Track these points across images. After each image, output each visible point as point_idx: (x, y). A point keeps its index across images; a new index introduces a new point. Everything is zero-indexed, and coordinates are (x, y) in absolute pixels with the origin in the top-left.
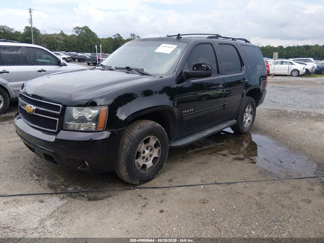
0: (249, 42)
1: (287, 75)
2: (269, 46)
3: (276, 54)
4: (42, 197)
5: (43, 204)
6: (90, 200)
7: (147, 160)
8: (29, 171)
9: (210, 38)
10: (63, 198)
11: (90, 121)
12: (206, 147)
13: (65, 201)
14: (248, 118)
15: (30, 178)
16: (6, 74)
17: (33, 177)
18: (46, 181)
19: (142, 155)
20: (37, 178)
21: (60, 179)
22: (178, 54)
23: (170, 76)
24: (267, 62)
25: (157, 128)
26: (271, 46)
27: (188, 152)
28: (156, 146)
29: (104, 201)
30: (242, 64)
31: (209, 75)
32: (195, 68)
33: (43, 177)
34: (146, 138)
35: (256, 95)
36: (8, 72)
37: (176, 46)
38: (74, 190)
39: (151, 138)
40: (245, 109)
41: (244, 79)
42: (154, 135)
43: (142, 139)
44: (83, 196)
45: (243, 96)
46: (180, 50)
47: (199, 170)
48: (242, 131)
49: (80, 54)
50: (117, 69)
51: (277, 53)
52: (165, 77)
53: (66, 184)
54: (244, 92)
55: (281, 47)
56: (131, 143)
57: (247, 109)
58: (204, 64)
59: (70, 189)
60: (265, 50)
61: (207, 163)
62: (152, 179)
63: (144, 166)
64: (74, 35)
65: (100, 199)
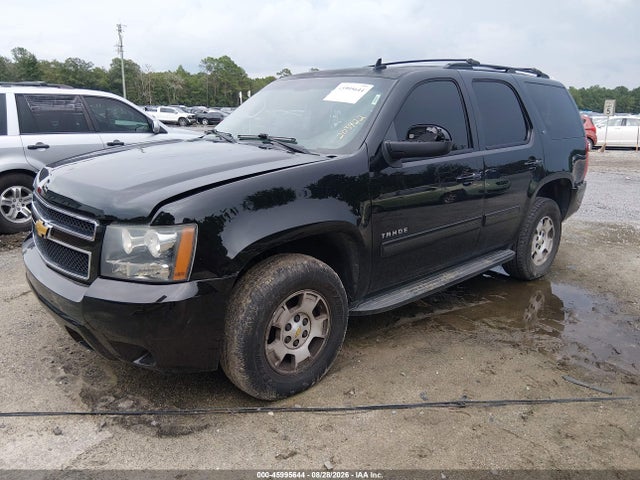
0: (547, 76)
1: (634, 149)
2: (596, 87)
3: (610, 104)
4: (61, 422)
5: (58, 439)
6: (161, 433)
7: (296, 343)
8: (52, 358)
9: (452, 67)
10: (105, 425)
11: (157, 259)
12: (444, 311)
13: (107, 434)
14: (541, 245)
15: (50, 374)
16: (44, 149)
17: (54, 371)
18: (80, 383)
19: (284, 334)
20: (63, 373)
21: (110, 378)
22: (374, 103)
23: (351, 155)
24: (591, 120)
25: (321, 273)
26: (601, 87)
27: (399, 323)
28: (317, 312)
29: (191, 438)
30: (529, 125)
31: (443, 152)
32: (412, 136)
33: (77, 374)
34: (294, 295)
35: (562, 194)
36: (47, 147)
37: (371, 87)
38: (132, 407)
39: (305, 296)
40: (536, 225)
41: (533, 158)
42: (313, 289)
43: (283, 297)
44: (148, 423)
45: (530, 195)
46: (378, 96)
47: (421, 368)
48: (528, 276)
49: (211, 111)
50: (242, 139)
51: (614, 101)
52: (340, 157)
53: (119, 391)
54: (533, 186)
55: (622, 90)
56: (255, 309)
57: (540, 224)
58: (432, 126)
59: (124, 405)
60: (587, 96)
61: (439, 351)
62: (307, 388)
63: (289, 358)
64: (203, 74)
65: (183, 434)
